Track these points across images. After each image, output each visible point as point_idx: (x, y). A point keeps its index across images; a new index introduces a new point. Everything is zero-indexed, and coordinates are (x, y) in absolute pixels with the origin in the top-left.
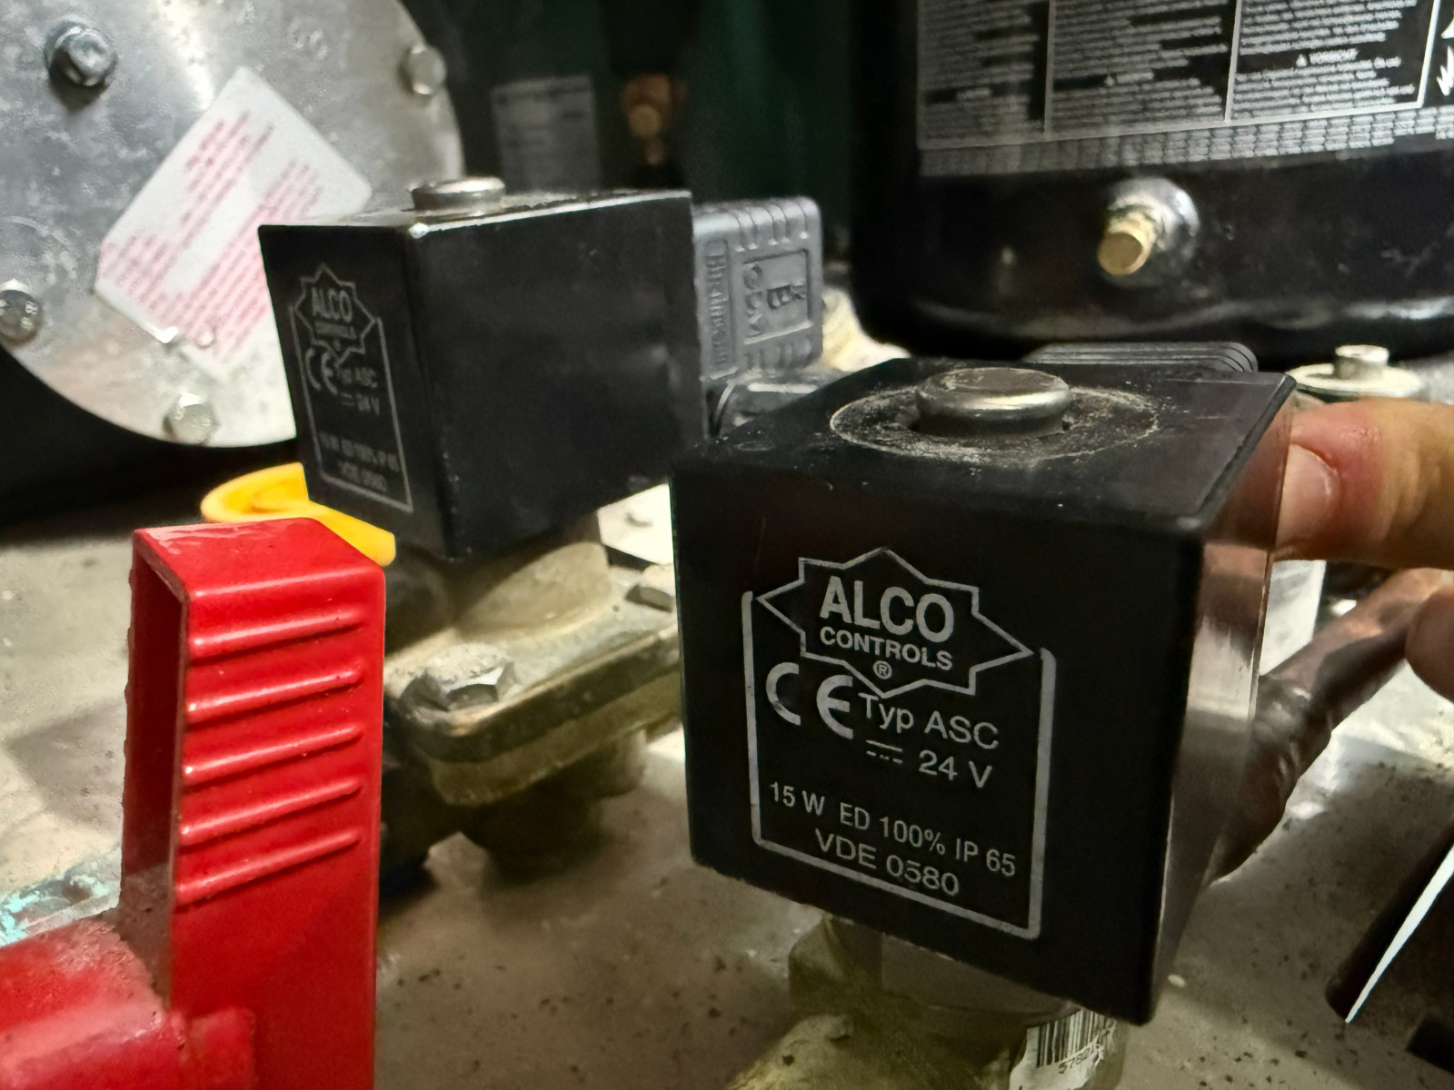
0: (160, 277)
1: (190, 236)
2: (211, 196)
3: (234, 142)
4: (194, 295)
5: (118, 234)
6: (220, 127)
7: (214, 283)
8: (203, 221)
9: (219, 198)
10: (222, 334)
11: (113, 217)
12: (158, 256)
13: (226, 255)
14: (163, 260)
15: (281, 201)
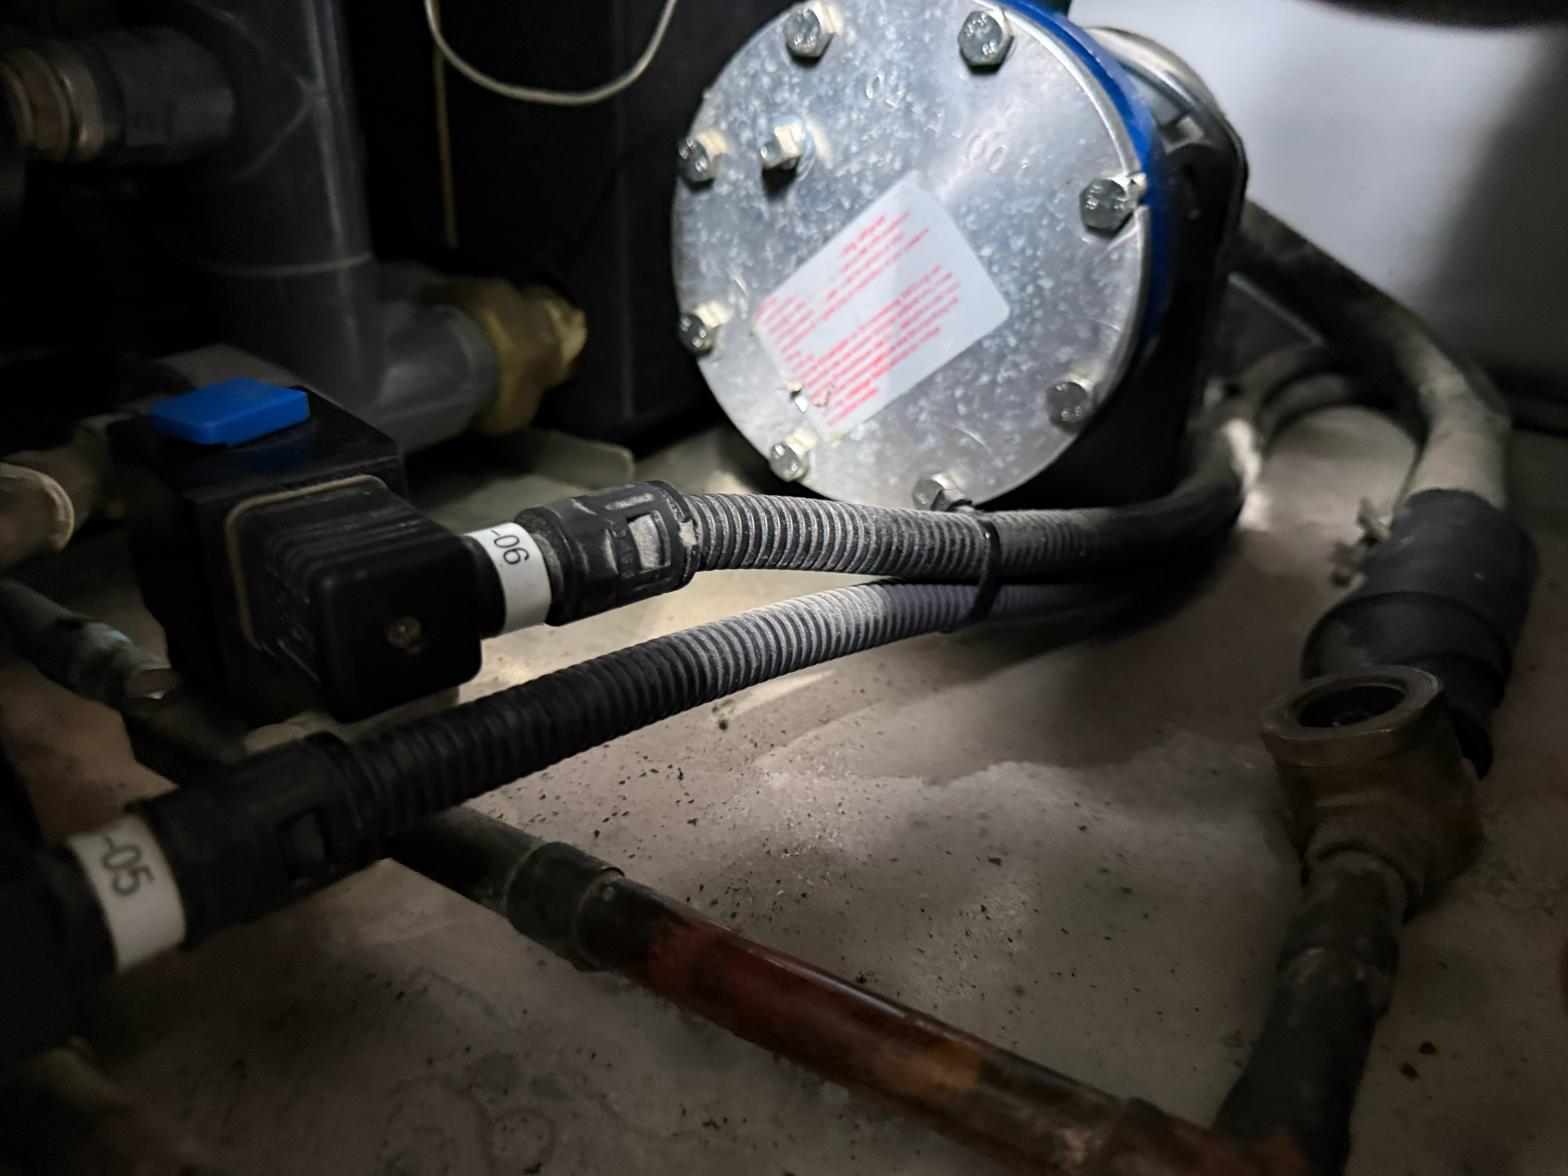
0: (799, 338)
1: (832, 310)
2: (857, 281)
3: (890, 237)
4: (822, 361)
5: (781, 294)
6: (881, 220)
7: (838, 356)
8: (844, 301)
9: (861, 285)
10: (834, 400)
11: (780, 279)
12: (803, 320)
13: (855, 335)
14: (807, 324)
15: (916, 301)
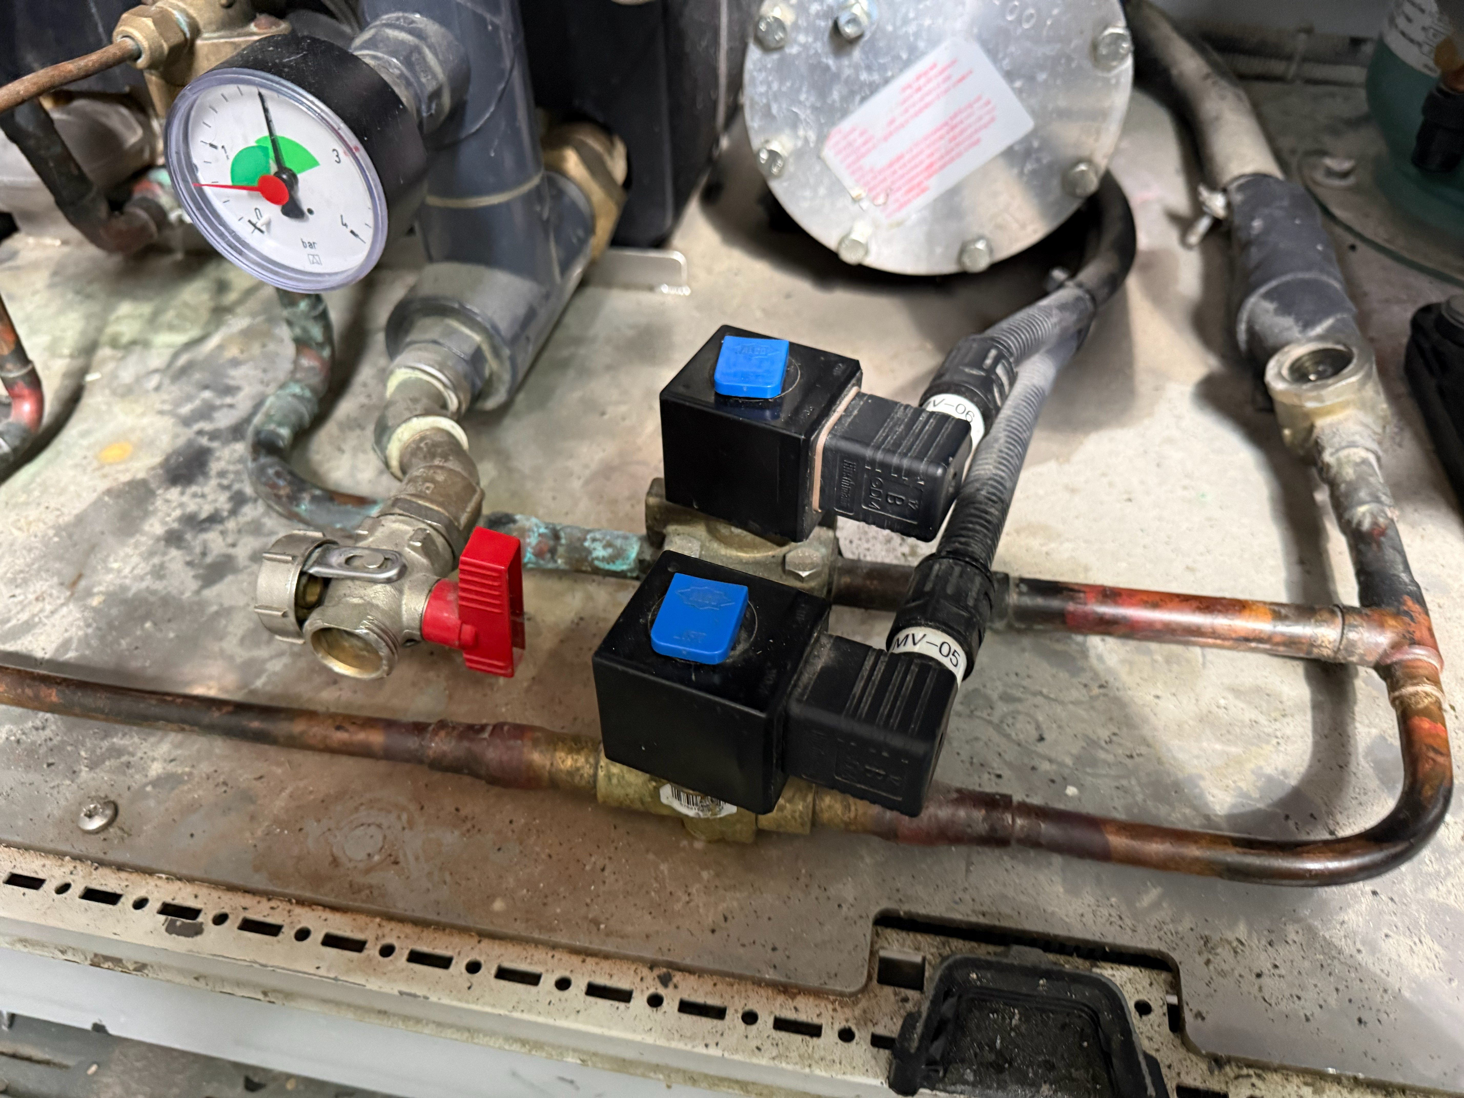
0: (863, 155)
1: (891, 134)
2: (912, 111)
3: (940, 79)
4: (881, 171)
5: (846, 125)
6: (934, 66)
7: (896, 166)
8: (902, 126)
9: (916, 114)
10: (892, 198)
11: (845, 113)
12: (865, 143)
13: (911, 150)
14: (870, 145)
15: (961, 122)
